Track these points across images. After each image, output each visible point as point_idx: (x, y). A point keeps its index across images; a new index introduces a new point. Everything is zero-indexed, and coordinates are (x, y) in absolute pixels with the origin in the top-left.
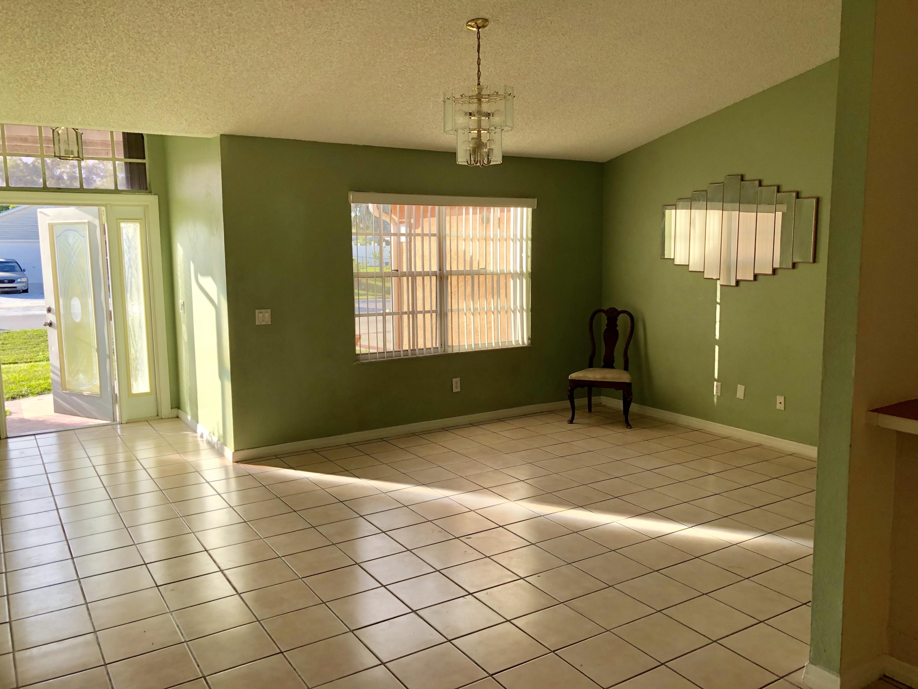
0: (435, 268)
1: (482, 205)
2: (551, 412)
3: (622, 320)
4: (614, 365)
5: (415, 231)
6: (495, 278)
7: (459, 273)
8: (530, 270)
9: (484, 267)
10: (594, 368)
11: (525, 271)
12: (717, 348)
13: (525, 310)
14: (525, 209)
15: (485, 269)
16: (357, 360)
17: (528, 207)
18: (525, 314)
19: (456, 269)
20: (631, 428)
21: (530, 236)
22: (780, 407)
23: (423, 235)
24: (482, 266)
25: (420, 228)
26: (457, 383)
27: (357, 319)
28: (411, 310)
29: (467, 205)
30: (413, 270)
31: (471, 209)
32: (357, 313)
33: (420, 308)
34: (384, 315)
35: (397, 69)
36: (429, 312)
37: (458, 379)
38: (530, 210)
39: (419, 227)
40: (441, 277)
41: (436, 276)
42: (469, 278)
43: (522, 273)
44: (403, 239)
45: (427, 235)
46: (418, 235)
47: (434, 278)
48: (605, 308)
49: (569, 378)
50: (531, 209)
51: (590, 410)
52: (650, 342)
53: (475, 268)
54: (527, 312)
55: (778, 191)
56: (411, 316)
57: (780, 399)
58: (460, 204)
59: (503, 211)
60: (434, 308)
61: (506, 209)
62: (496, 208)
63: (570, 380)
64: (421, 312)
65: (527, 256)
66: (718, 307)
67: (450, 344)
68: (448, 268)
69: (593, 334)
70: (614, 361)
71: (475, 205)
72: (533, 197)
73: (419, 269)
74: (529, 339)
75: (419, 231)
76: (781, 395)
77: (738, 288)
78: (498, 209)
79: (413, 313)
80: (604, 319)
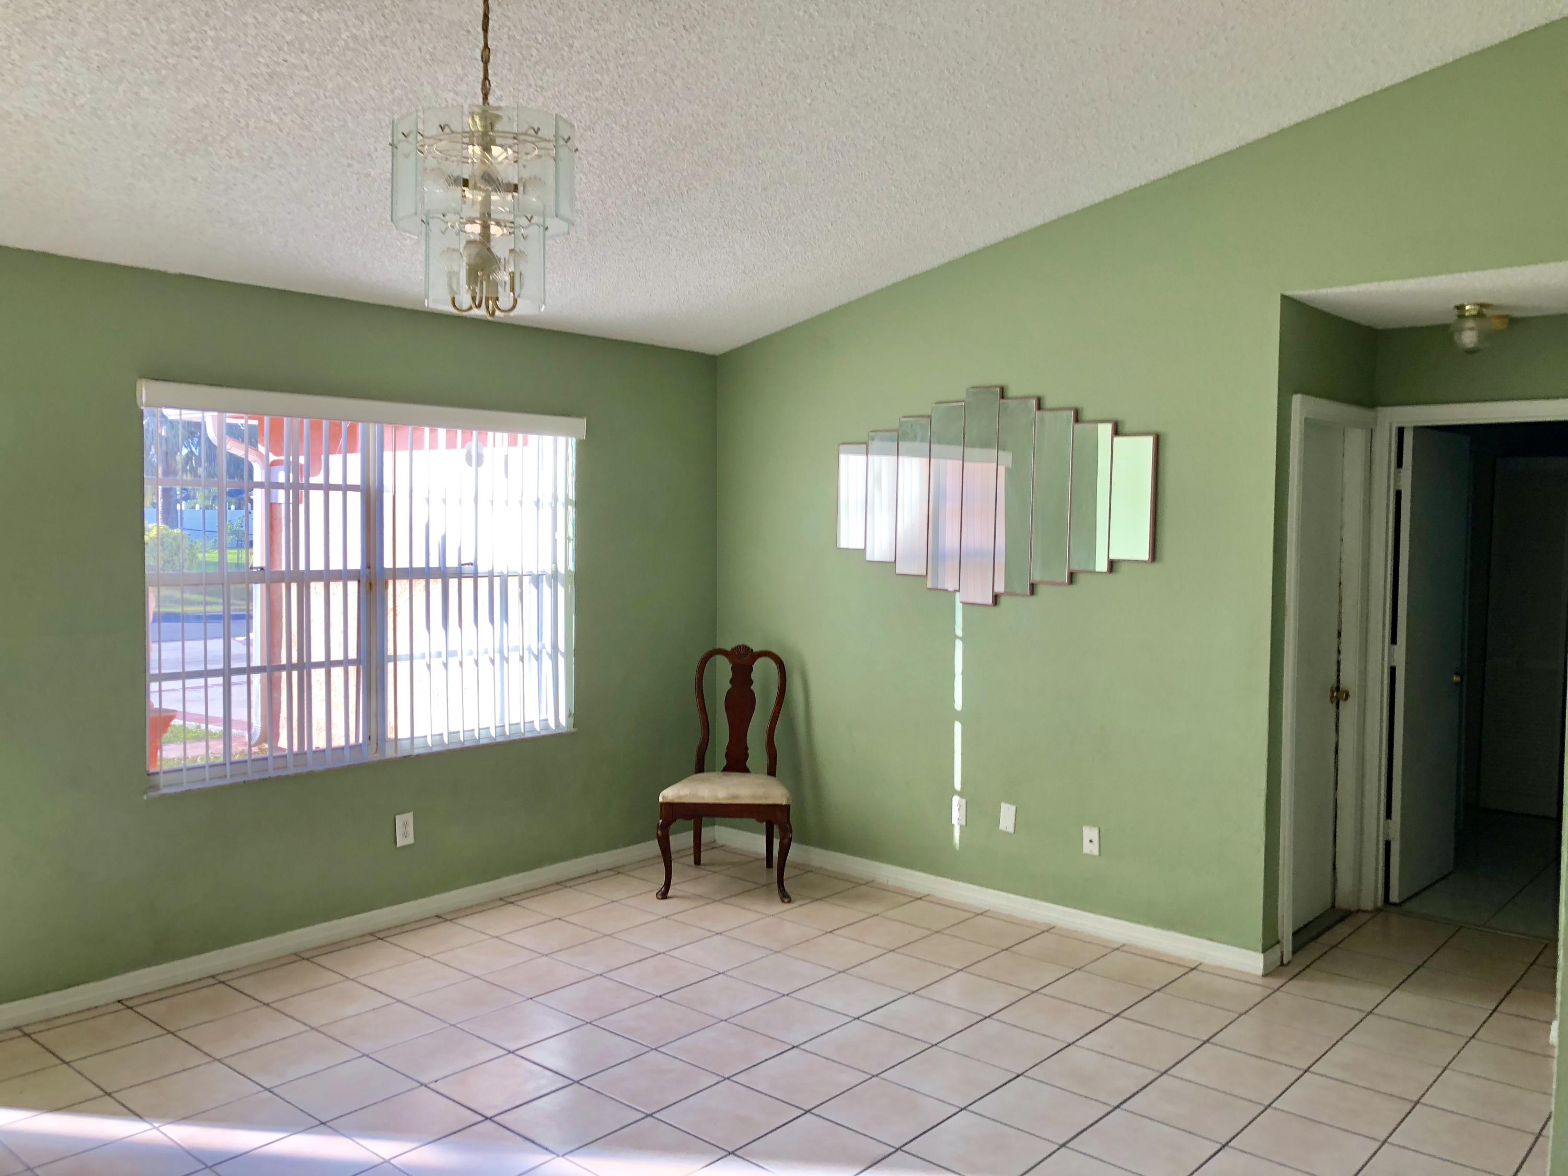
0: (355, 562)
1: (467, 427)
2: (616, 871)
3: (762, 671)
4: (749, 763)
5: (307, 480)
6: (497, 581)
7: (410, 574)
8: (572, 567)
9: (472, 561)
10: (708, 771)
11: (561, 570)
12: (958, 727)
13: (561, 653)
14: (562, 440)
15: (475, 564)
16: (151, 787)
17: (567, 434)
18: (561, 661)
19: (407, 566)
20: (789, 902)
21: (572, 495)
22: (1090, 849)
23: (327, 488)
24: (467, 558)
25: (322, 473)
26: (405, 825)
27: (154, 686)
28: (295, 659)
29: (434, 425)
30: (302, 567)
31: (442, 432)
32: (154, 670)
33: (318, 655)
34: (227, 673)
35: (264, 69)
36: (338, 663)
37: (409, 817)
38: (572, 442)
39: (320, 469)
40: (370, 584)
41: (359, 581)
42: (436, 586)
43: (555, 575)
44: (281, 495)
45: (336, 487)
46: (317, 487)
47: (353, 586)
48: (728, 647)
49: (661, 800)
50: (574, 440)
51: (697, 862)
52: (816, 713)
53: (452, 562)
54: (566, 656)
55: (1077, 420)
56: (295, 674)
57: (1090, 833)
58: (419, 423)
59: (513, 443)
60: (353, 655)
61: (520, 436)
62: (499, 435)
63: (662, 804)
64: (319, 665)
65: (567, 539)
66: (959, 645)
67: (391, 735)
68: (388, 564)
69: (703, 700)
70: (747, 756)
71: (451, 426)
72: (579, 416)
73: (317, 564)
74: (569, 715)
75: (318, 479)
76: (1092, 824)
77: (996, 609)
78: (502, 437)
79: (304, 666)
80: (723, 670)
